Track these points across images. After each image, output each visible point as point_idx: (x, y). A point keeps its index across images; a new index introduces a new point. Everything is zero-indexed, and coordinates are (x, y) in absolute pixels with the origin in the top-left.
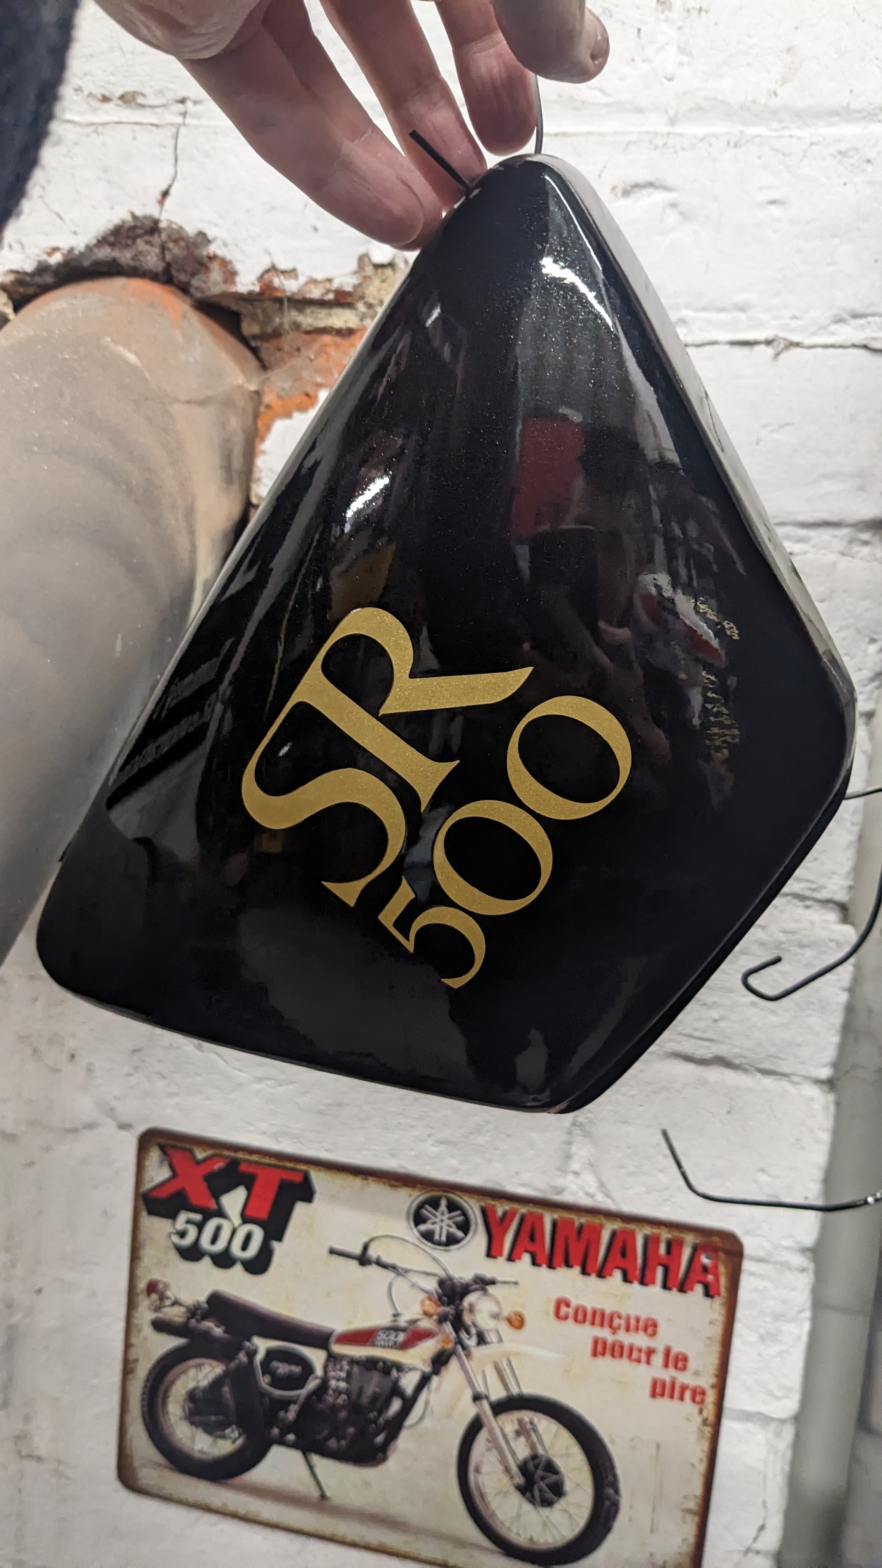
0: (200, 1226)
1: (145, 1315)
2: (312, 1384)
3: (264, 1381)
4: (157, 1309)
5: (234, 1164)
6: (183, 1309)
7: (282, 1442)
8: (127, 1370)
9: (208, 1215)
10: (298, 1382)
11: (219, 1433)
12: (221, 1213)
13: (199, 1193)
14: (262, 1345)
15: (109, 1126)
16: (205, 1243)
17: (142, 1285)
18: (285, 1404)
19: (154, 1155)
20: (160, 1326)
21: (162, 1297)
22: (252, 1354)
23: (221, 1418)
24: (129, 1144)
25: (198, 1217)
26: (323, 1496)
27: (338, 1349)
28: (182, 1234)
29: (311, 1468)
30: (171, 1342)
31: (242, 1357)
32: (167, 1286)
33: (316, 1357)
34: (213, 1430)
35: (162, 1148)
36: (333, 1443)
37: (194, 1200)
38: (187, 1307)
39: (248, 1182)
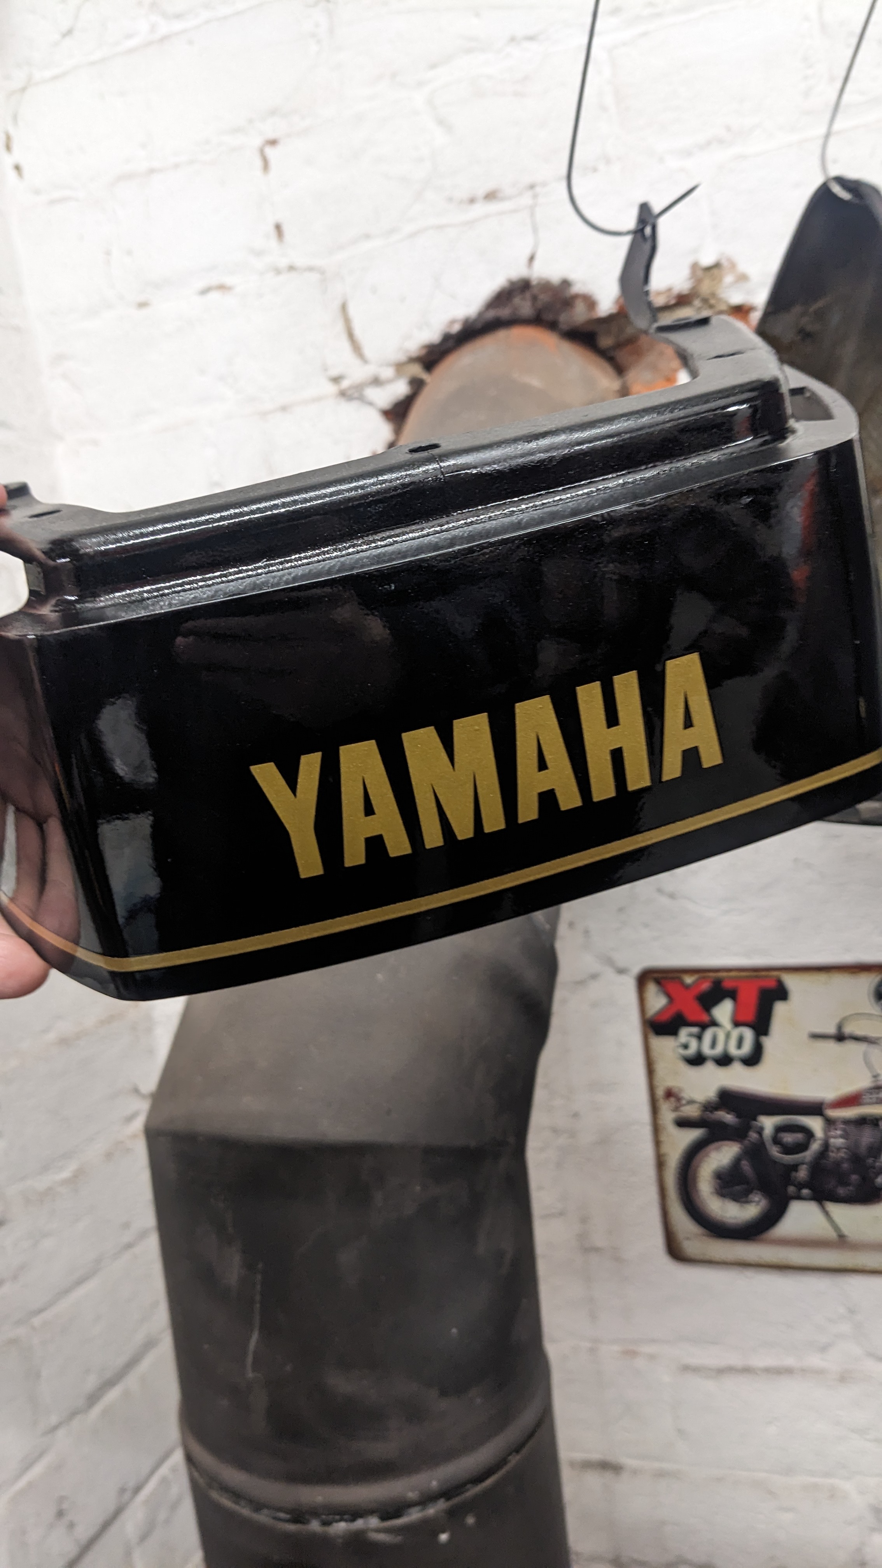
0: (699, 1037)
1: (668, 1116)
2: (815, 1147)
3: (775, 1152)
4: (676, 1109)
5: (717, 983)
6: (696, 1106)
7: (799, 1198)
8: (660, 1163)
9: (704, 1027)
10: (802, 1147)
11: (744, 1200)
12: (714, 1023)
13: (693, 1011)
14: (768, 1123)
15: (609, 974)
16: (707, 1050)
17: (660, 1092)
18: (795, 1167)
19: (652, 989)
20: (683, 1123)
21: (679, 1099)
22: (760, 1131)
23: (744, 1186)
24: (629, 985)
25: (695, 1030)
26: (841, 1236)
27: (833, 1113)
28: (686, 1047)
29: (827, 1214)
30: (692, 1135)
31: (753, 1136)
32: (681, 1090)
33: (815, 1124)
34: (740, 1198)
35: (658, 982)
36: (841, 1191)
37: (690, 1017)
38: (700, 1103)
39: (732, 994)
